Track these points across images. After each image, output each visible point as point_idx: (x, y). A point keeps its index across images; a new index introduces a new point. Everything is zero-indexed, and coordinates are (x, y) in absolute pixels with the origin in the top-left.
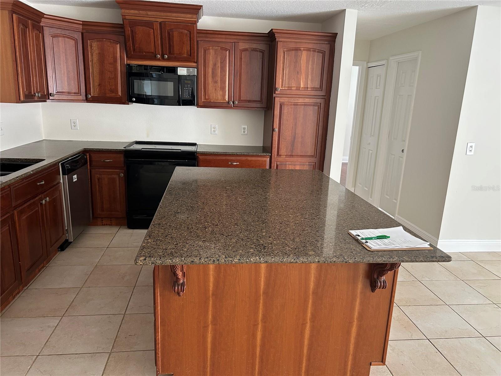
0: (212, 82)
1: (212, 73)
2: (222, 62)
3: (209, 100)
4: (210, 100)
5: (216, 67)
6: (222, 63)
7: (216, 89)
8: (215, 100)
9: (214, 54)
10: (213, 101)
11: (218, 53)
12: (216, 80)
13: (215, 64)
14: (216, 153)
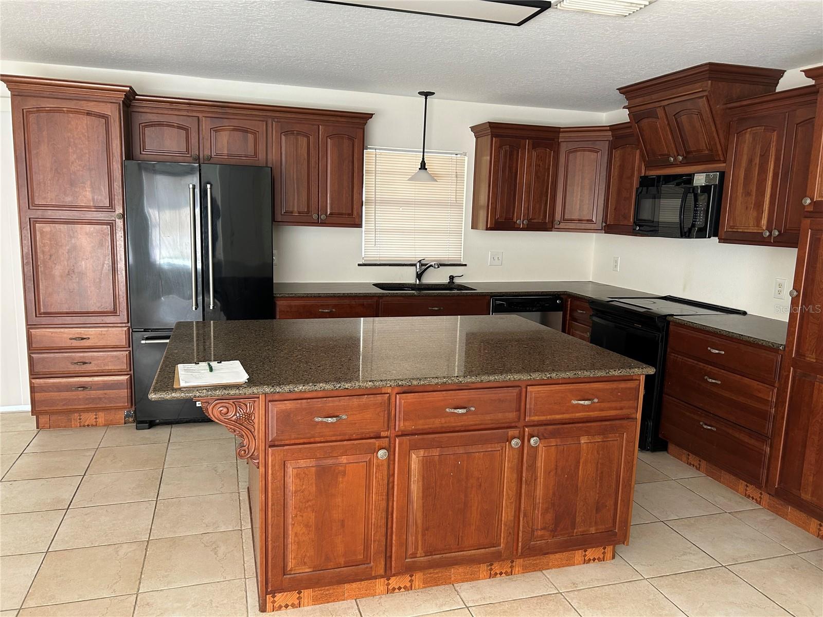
0: (742, 195)
1: (744, 178)
2: (763, 154)
3: (735, 229)
4: (737, 229)
5: (752, 165)
6: (763, 156)
7: (747, 208)
8: (745, 229)
9: (751, 141)
10: (741, 231)
11: (758, 139)
12: (749, 191)
13: (752, 159)
14: (690, 323)
